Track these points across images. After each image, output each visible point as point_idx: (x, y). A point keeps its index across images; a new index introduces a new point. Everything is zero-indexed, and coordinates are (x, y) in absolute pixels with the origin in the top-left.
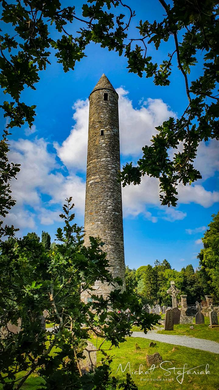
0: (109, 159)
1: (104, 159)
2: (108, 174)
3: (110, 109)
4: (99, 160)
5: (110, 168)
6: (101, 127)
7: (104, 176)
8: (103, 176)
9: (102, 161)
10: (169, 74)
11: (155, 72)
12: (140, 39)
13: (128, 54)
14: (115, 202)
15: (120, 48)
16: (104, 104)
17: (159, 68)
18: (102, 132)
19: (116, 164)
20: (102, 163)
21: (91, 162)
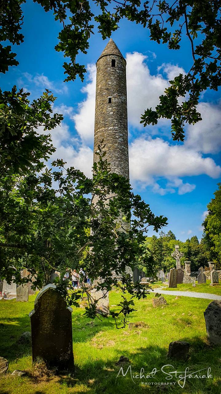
0: (117, 127)
1: (112, 128)
2: (116, 143)
3: (118, 76)
4: (107, 128)
5: (117, 137)
6: (109, 94)
7: (112, 145)
8: (110, 145)
9: (110, 130)
10: (179, 41)
11: (169, 39)
12: (159, 15)
13: (150, 26)
14: (122, 171)
15: (144, 22)
16: (112, 70)
17: (172, 36)
18: (110, 99)
19: (124, 133)
20: (110, 132)
21: (98, 130)
